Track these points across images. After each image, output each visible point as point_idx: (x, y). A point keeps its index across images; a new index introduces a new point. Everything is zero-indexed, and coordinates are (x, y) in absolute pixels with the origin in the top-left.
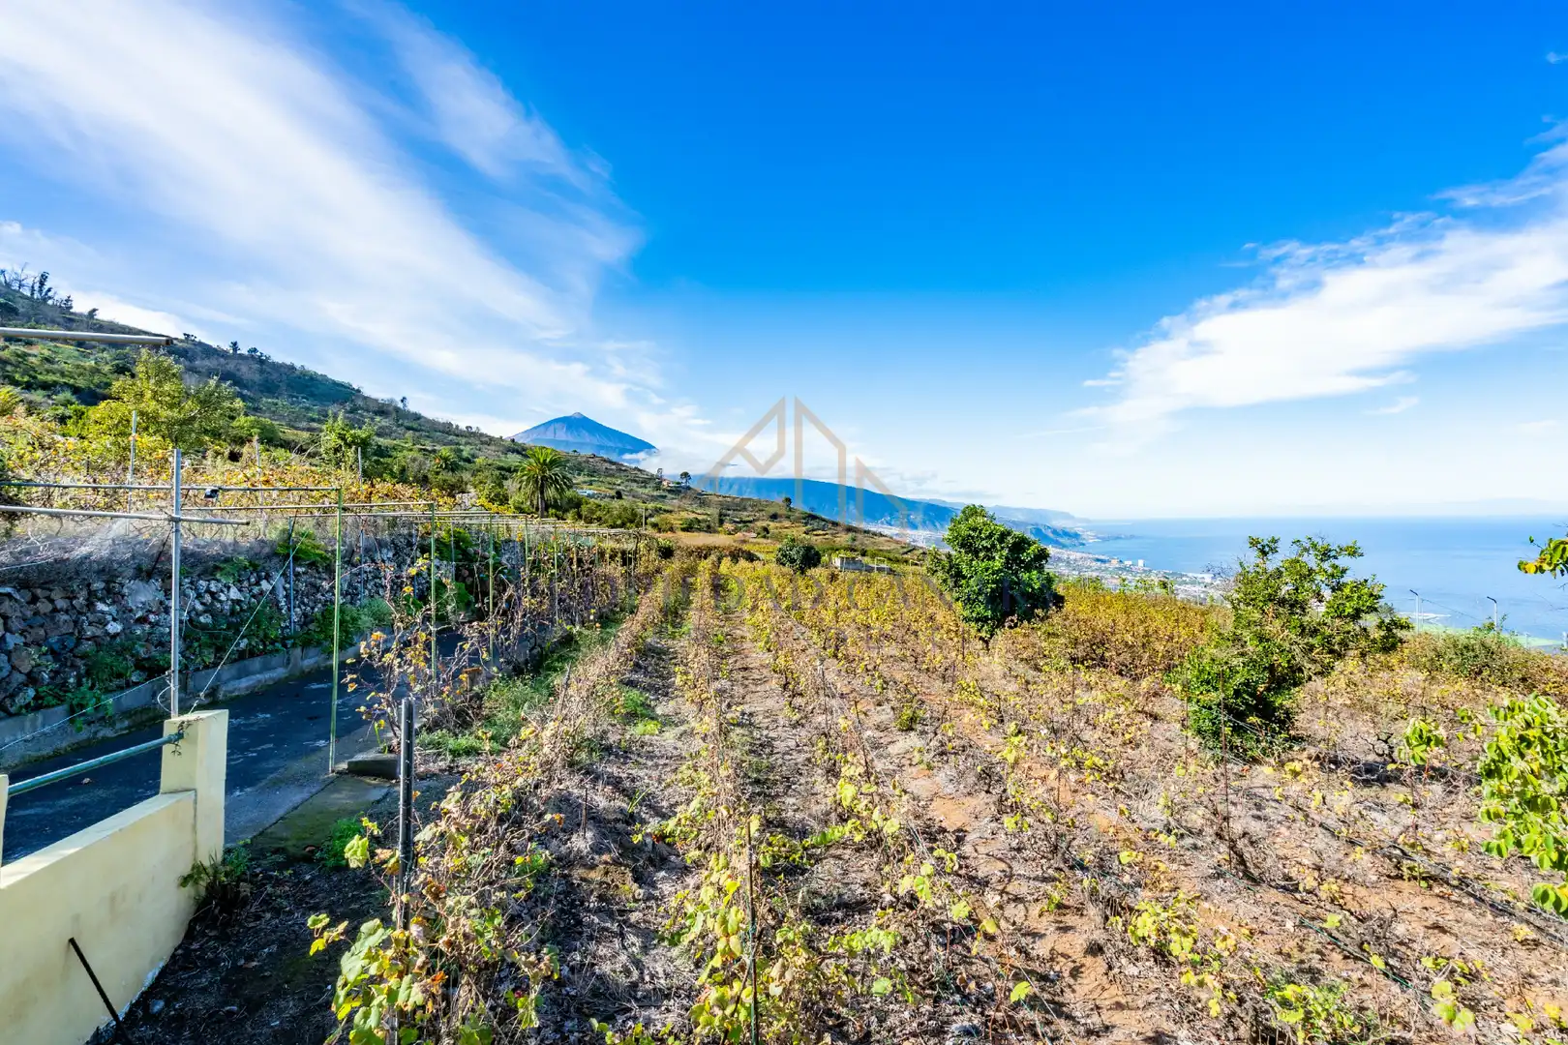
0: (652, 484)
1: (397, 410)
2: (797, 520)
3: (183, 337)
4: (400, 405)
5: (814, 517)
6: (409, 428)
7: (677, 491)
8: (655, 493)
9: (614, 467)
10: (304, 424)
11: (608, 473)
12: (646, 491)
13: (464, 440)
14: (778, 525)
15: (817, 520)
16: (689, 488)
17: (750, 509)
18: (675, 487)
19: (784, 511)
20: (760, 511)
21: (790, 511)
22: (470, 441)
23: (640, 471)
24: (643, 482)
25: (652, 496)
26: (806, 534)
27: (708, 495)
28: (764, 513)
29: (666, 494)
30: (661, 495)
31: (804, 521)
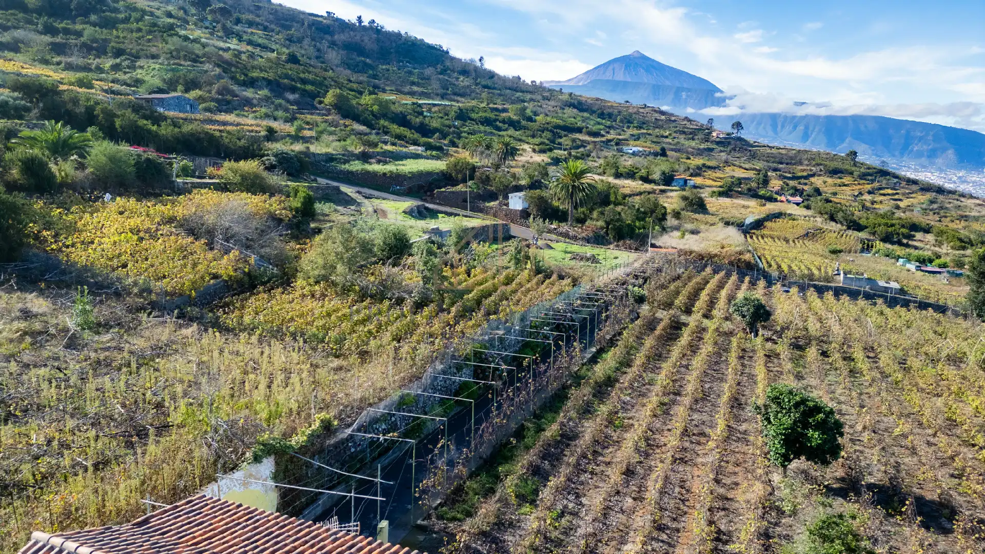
0: (700, 136)
1: (476, 69)
2: (863, 176)
3: (325, 15)
4: (478, 64)
5: (884, 173)
6: (485, 87)
7: (725, 143)
8: (702, 146)
9: (663, 117)
10: (407, 89)
11: (657, 125)
12: (693, 144)
13: (528, 96)
14: (839, 181)
15: (888, 177)
16: (740, 139)
17: (806, 162)
18: (725, 138)
19: (847, 166)
20: (818, 165)
21: (855, 165)
22: (534, 97)
23: (690, 121)
24: (691, 133)
25: (699, 149)
26: (869, 193)
27: (760, 147)
28: (822, 167)
29: (714, 146)
30: (708, 149)
31: (870, 178)
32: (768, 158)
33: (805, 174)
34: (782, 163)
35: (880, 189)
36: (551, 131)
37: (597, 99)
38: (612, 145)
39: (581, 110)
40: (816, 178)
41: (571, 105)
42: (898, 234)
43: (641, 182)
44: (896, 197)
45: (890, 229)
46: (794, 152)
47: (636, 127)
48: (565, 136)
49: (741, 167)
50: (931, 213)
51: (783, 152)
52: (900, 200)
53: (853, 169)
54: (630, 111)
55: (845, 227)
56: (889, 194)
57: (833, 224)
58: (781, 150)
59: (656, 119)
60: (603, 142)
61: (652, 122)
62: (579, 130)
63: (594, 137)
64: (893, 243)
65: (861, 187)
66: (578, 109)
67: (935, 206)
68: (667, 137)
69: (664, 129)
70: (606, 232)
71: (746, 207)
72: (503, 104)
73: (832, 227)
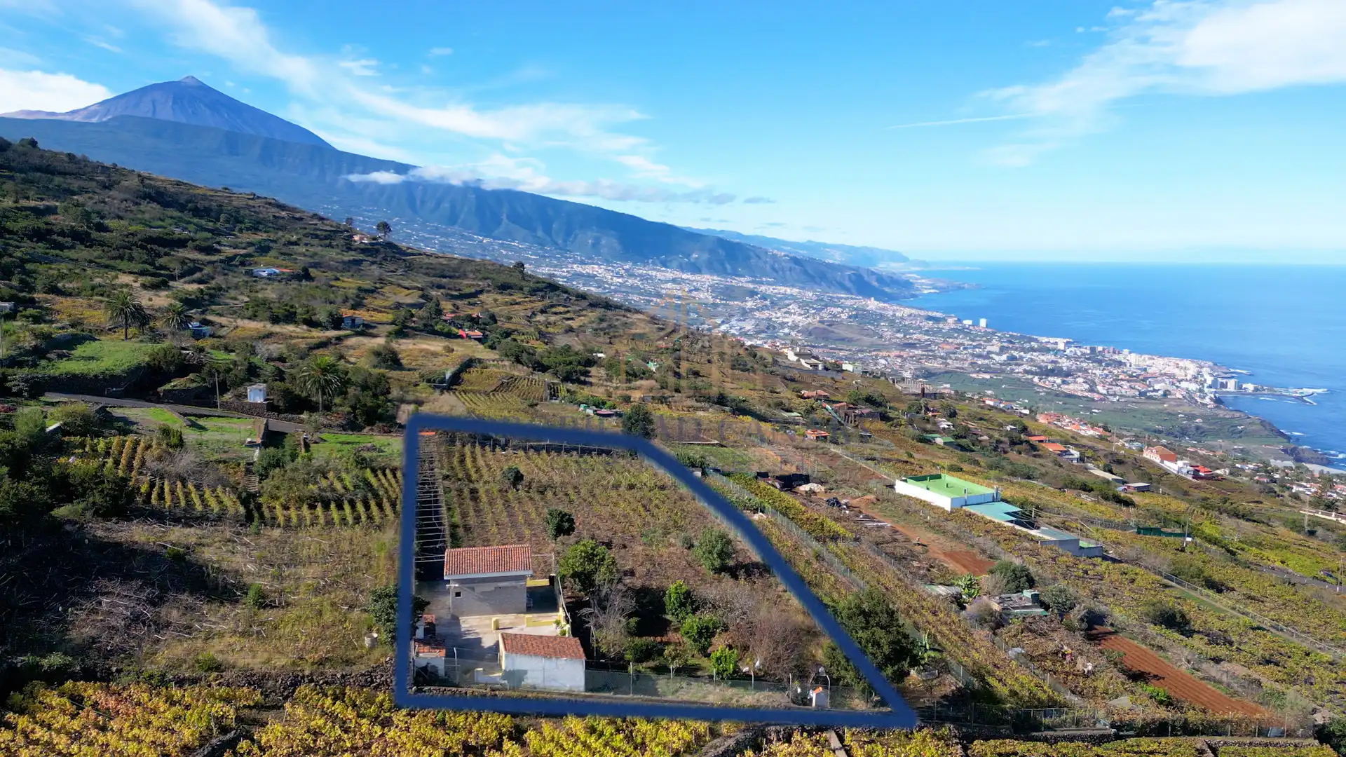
0: (339, 241)
2: (534, 292)
5: (553, 287)
7: (371, 250)
8: (349, 256)
9: (283, 214)
11: (278, 225)
12: (333, 253)
13: (74, 183)
14: (509, 298)
15: (557, 293)
16: (390, 245)
17: (471, 275)
18: (371, 244)
19: (516, 281)
20: (486, 279)
21: (523, 278)
23: (321, 219)
24: (326, 238)
25: (344, 262)
26: (543, 312)
27: (413, 254)
28: (489, 281)
29: (361, 257)
30: (354, 260)
31: (541, 294)
32: (429, 270)
33: (473, 290)
34: (444, 277)
35: (552, 306)
36: (142, 247)
37: (178, 184)
38: (236, 266)
39: (166, 205)
40: (486, 295)
41: (148, 197)
42: (576, 372)
43: (305, 327)
44: (568, 315)
45: (569, 367)
46: (456, 262)
47: (248, 229)
48: (166, 254)
49: (399, 285)
50: (602, 333)
51: (443, 261)
52: (572, 319)
53: (523, 283)
54: (235, 203)
55: (531, 369)
56: (561, 313)
57: (520, 366)
58: (441, 260)
59: (274, 216)
60: (222, 261)
61: (269, 221)
62: (182, 243)
63: (208, 254)
64: (573, 382)
65: (533, 305)
66: (159, 203)
67: (604, 325)
68: (295, 243)
69: (290, 232)
70: (355, 417)
71: (435, 355)
72: (42, 199)
73: (520, 371)
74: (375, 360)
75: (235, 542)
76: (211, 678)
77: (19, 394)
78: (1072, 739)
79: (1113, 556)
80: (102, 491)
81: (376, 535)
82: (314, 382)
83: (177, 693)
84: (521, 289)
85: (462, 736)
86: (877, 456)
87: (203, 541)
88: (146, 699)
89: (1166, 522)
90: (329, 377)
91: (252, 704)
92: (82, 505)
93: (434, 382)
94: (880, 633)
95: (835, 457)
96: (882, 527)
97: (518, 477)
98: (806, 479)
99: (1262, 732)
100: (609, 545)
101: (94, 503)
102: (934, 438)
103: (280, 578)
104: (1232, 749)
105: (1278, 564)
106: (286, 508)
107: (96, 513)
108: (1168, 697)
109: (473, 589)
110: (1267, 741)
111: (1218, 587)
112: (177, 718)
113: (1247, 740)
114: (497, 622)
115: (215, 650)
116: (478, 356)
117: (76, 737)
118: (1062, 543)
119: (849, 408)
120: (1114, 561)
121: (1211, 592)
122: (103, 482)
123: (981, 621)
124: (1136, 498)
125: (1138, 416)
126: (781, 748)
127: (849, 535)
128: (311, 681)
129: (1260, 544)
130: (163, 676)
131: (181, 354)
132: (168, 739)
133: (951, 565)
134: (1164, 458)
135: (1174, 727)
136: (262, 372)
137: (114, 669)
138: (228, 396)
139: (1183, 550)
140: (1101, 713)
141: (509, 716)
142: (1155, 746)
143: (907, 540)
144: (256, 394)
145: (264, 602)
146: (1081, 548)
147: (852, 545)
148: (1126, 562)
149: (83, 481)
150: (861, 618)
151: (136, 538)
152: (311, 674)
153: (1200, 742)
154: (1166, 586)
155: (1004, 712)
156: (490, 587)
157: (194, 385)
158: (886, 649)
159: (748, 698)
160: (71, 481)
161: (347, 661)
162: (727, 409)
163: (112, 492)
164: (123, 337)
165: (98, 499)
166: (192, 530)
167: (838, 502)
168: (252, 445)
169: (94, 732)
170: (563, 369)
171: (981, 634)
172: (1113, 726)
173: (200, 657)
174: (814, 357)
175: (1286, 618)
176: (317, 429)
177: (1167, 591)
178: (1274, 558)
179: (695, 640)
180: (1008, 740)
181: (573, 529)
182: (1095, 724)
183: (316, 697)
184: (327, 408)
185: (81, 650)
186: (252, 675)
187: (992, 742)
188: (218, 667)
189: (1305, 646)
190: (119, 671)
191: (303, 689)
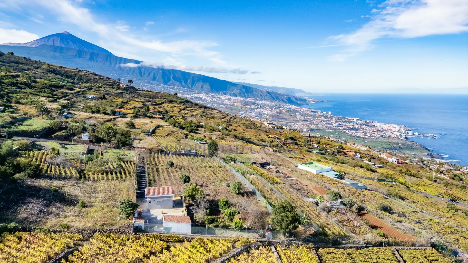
0: (115, 86)
2: (181, 103)
5: (187, 101)
7: (126, 89)
8: (118, 91)
9: (97, 77)
11: (95, 81)
12: (113, 90)
13: (26, 67)
14: (172, 105)
15: (189, 103)
16: (132, 88)
17: (160, 98)
18: (126, 87)
19: (175, 99)
20: (164, 98)
21: (177, 98)
22: (30, 67)
23: (109, 79)
24: (111, 85)
25: (117, 93)
26: (184, 109)
27: (140, 91)
28: (166, 99)
29: (123, 91)
30: (120, 93)
31: (183, 104)
32: (146, 95)
33: (160, 102)
34: (151, 98)
35: (187, 108)
36: (48, 88)
37: (61, 67)
38: (80, 95)
39: (57, 74)
40: (165, 104)
41: (50, 71)
42: (194, 129)
43: (103, 115)
44: (192, 111)
45: (192, 128)
46: (155, 93)
47: (85, 82)
48: (57, 91)
49: (135, 101)
50: (203, 117)
51: (150, 93)
52: (194, 112)
53: (177, 100)
54: (80, 74)
55: (179, 129)
56: (190, 110)
57: (175, 128)
58: (149, 92)
59: (94, 78)
60: (75, 93)
61: (92, 80)
62: (62, 87)
63: (71, 91)
64: (193, 133)
65: (180, 107)
66: (54, 73)
67: (204, 114)
68: (101, 87)
69: (99, 83)
70: (119, 144)
71: (147, 124)
72: (15, 72)
73: (175, 129)
74: (127, 126)
75: (75, 186)
76: (65, 231)
77: (5, 137)
78: (351, 248)
79: (369, 189)
80: (31, 169)
81: (123, 183)
82: (105, 133)
83: (54, 235)
84: (176, 102)
85: (149, 249)
86: (293, 156)
87: (65, 185)
88: (43, 238)
89: (387, 178)
90: (110, 131)
91: (79, 239)
92: (24, 174)
93: (146, 133)
94: (288, 214)
95: (279, 157)
96: (293, 180)
97: (172, 164)
98: (269, 164)
99: (414, 245)
100: (202, 186)
101: (28, 173)
102: (312, 151)
103: (90, 197)
104: (404, 250)
105: (423, 191)
106: (93, 174)
107: (29, 176)
108: (383, 234)
109: (155, 200)
110: (415, 248)
111: (403, 199)
112: (54, 244)
113: (409, 248)
114: (162, 211)
115: (67, 221)
116: (161, 124)
117: (19, 250)
118: (352, 184)
119: (285, 141)
120: (369, 190)
121: (400, 200)
122: (31, 166)
123: (324, 210)
124: (378, 170)
125: (380, 143)
126: (256, 252)
127: (281, 182)
128: (99, 231)
129: (418, 184)
130: (49, 230)
131: (60, 124)
132: (50, 251)
133: (315, 192)
134: (388, 157)
135: (385, 244)
136: (87, 130)
137: (33, 228)
138: (76, 138)
139: (392, 187)
140: (361, 239)
141: (165, 242)
142: (379, 250)
143: (301, 184)
144: (85, 137)
145: (84, 205)
146: (359, 186)
147: (282, 186)
148: (373, 190)
149: (24, 166)
150: (282, 209)
151: (42, 185)
152: (99, 229)
153: (393, 248)
154: (385, 198)
155: (329, 239)
156: (161, 200)
157: (64, 134)
158: (290, 219)
159: (245, 235)
160: (20, 165)
161: (111, 225)
162: (244, 141)
163: (34, 169)
164: (41, 118)
165: (29, 171)
166: (61, 182)
167: (279, 172)
168: (83, 154)
169: (25, 249)
170: (189, 128)
171: (324, 214)
172: (365, 243)
173: (62, 224)
174: (274, 124)
175: (425, 208)
176: (106, 148)
177: (386, 200)
178: (422, 189)
179: (228, 217)
180: (330, 248)
181: (190, 181)
182: (359, 243)
183: (101, 237)
184: (109, 141)
185: (22, 221)
186: (79, 230)
187: (325, 249)
188: (68, 227)
189: (431, 217)
190: (34, 228)
191: (96, 234)
